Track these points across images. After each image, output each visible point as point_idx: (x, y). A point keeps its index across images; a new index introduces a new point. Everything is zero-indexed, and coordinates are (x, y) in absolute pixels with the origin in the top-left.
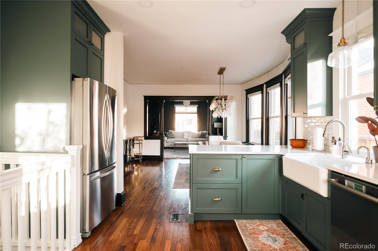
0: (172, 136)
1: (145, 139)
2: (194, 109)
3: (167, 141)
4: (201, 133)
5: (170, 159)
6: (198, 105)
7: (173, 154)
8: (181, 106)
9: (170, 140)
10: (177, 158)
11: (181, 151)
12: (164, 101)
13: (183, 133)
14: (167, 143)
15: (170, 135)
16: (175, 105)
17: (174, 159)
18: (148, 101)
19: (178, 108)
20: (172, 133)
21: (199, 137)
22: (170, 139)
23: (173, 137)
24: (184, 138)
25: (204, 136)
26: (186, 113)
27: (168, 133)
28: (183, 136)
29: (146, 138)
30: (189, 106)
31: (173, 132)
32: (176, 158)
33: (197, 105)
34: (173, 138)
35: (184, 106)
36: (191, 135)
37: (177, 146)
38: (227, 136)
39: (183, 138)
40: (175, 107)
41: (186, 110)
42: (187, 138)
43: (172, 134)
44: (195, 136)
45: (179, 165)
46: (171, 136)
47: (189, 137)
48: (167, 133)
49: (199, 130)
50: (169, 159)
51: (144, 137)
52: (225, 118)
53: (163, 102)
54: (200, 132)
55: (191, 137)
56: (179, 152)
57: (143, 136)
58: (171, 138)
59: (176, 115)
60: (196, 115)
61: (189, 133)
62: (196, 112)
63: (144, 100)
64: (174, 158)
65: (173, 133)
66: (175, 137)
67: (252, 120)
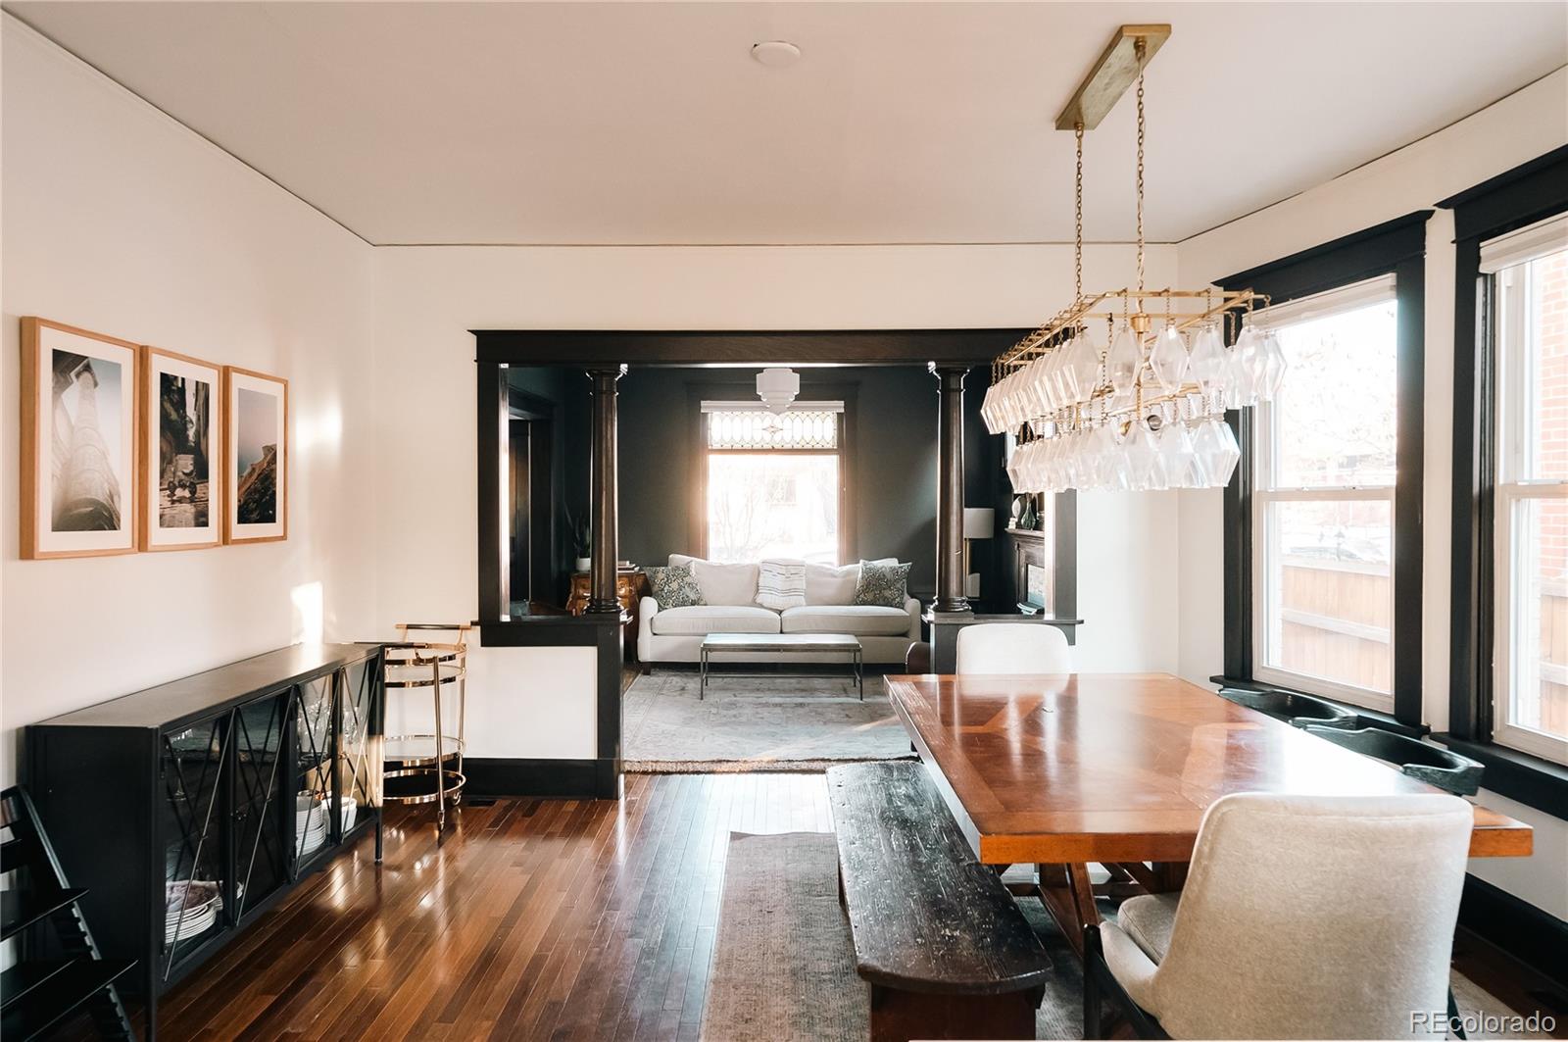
0: (687, 590)
1: (487, 641)
2: (822, 423)
3: (656, 622)
4: (867, 571)
5: (669, 773)
6: (842, 403)
7: (688, 722)
8: (742, 409)
9: (675, 615)
10: (720, 761)
11: (745, 689)
12: (624, 367)
13: (757, 572)
14: (655, 634)
15: (674, 586)
16: (703, 403)
17: (698, 773)
18: (504, 366)
19: (723, 422)
20: (686, 572)
21: (848, 595)
22: (672, 613)
23: (693, 596)
24: (758, 601)
25: (881, 589)
26: (773, 450)
27: (661, 573)
28: (754, 589)
29: (494, 634)
30: (792, 408)
31: (693, 565)
32: (714, 767)
33: (839, 406)
34: (693, 603)
35: (764, 408)
36: (802, 584)
37: (715, 657)
38: (1079, 618)
39: (754, 604)
40: (706, 414)
41: (774, 430)
42: (778, 601)
43: (687, 579)
44: (830, 592)
45: (731, 849)
46: (681, 588)
47: (793, 600)
48: (656, 572)
49: (852, 553)
50: (663, 773)
51: (479, 628)
52: (1059, 496)
53: (618, 372)
54: (859, 568)
55: (803, 600)
56: (733, 705)
57: (473, 624)
58: (683, 604)
59: (714, 462)
60: (834, 459)
61: (790, 569)
62: (829, 446)
63: (481, 359)
64: (699, 767)
65: (693, 573)
66: (706, 596)
67: (1281, 506)
